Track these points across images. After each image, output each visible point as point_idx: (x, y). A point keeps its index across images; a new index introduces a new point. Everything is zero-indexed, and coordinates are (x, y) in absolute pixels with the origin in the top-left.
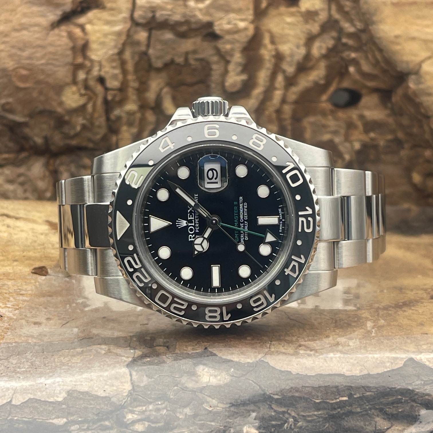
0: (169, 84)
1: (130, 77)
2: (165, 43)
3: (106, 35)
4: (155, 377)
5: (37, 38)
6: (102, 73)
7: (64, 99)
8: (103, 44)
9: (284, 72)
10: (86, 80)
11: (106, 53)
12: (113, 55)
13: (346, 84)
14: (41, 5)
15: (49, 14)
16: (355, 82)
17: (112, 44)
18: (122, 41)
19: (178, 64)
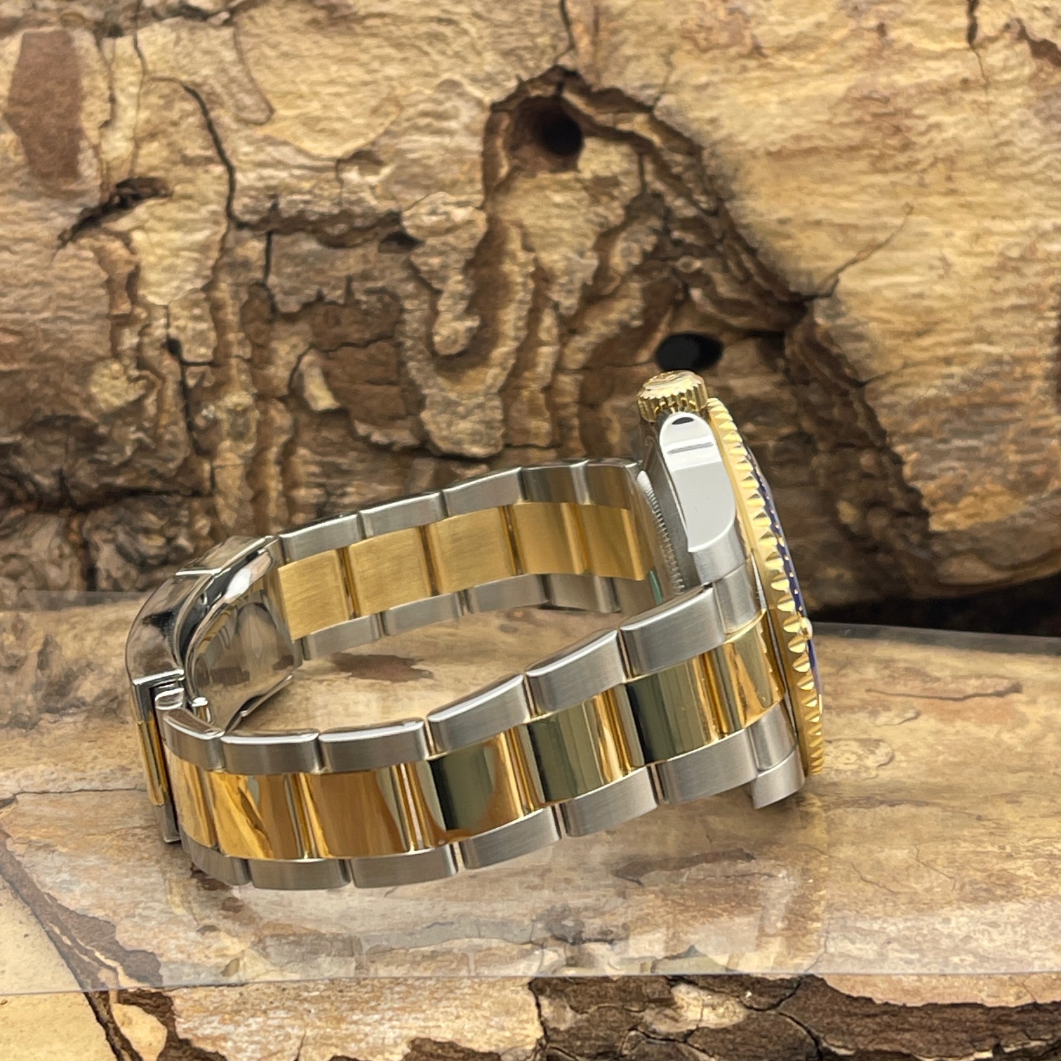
0: (312, 346)
1: (231, 337)
2: (302, 260)
3: (176, 252)
4: (590, 1011)
5: (30, 266)
6: (173, 332)
7: (94, 390)
8: (170, 269)
9: (556, 306)
10: (139, 348)
11: (179, 288)
12: (195, 291)
13: (685, 326)
14: (37, 196)
15: (53, 214)
16: (708, 319)
17: (191, 268)
18: (211, 263)
19: (333, 303)
